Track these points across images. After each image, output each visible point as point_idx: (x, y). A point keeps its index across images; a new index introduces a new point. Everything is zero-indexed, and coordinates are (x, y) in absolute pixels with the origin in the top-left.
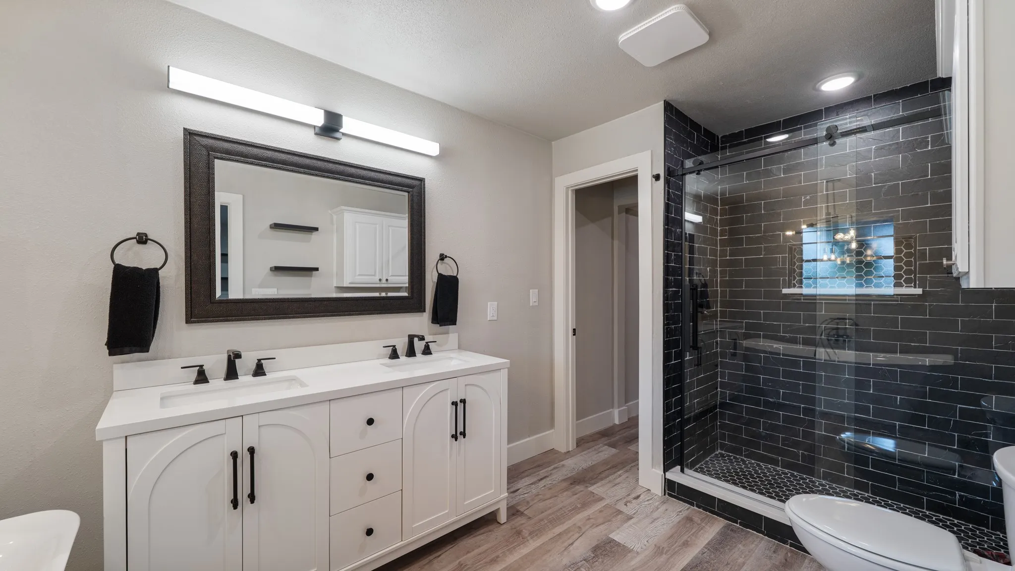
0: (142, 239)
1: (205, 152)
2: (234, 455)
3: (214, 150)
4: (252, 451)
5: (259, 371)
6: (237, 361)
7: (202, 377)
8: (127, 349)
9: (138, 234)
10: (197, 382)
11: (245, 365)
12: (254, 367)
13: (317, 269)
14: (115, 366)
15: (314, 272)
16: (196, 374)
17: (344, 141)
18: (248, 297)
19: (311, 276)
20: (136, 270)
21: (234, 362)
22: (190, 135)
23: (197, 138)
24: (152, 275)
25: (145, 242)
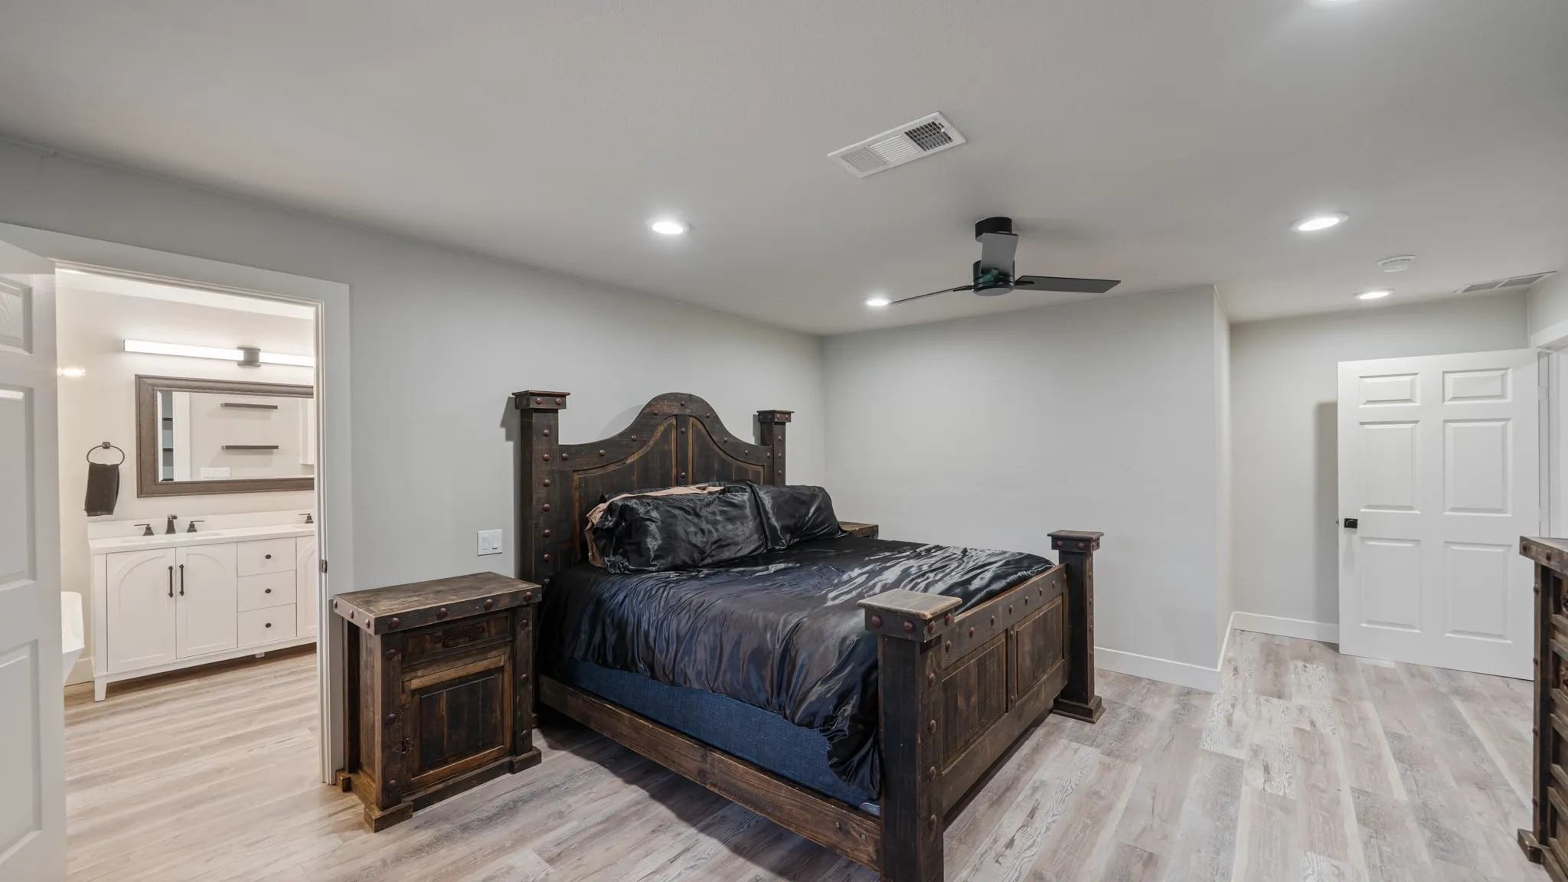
0: (106, 446)
1: (150, 388)
2: (171, 568)
3: (157, 385)
4: (182, 567)
5: (192, 528)
6: (174, 521)
7: (149, 531)
8: (99, 513)
9: (104, 443)
10: (145, 534)
11: (181, 523)
12: (188, 527)
13: (277, 447)
14: (89, 524)
15: (274, 450)
16: (145, 529)
17: (263, 367)
18: (196, 479)
19: (272, 453)
20: (104, 466)
21: (172, 521)
22: (139, 379)
23: (145, 380)
24: (115, 468)
25: (108, 448)
